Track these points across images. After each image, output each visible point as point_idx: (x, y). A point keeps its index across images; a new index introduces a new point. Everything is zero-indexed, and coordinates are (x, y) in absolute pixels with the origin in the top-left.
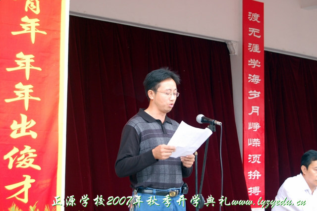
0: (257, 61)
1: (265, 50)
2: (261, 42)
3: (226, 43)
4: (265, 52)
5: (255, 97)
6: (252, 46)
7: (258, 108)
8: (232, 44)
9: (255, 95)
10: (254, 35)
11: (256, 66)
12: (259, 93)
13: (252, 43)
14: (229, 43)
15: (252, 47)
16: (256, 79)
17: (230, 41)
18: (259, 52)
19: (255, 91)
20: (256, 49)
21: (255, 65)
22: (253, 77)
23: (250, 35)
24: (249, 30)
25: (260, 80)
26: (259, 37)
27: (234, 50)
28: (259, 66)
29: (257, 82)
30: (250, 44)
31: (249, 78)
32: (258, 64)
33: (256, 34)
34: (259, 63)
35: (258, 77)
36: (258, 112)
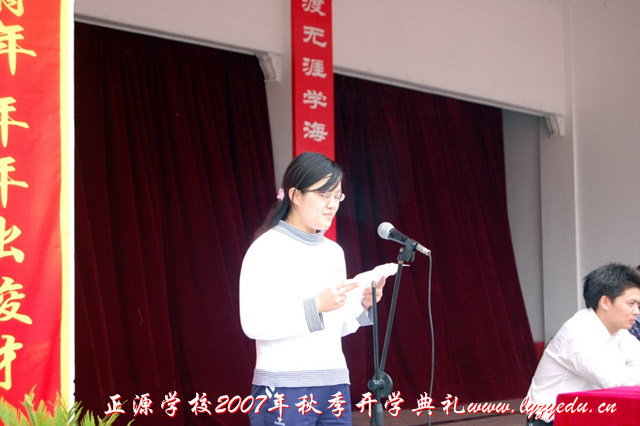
0: (321, 94)
1: (335, 71)
2: (326, 55)
3: (258, 56)
4: (336, 76)
6: (310, 63)
8: (269, 60)
10: (315, 42)
11: (319, 106)
13: (310, 58)
14: (264, 58)
15: (309, 66)
16: (318, 132)
17: (266, 53)
18: (324, 76)
20: (316, 69)
21: (316, 102)
22: (313, 126)
23: (306, 40)
24: (303, 30)
25: (326, 134)
26: (323, 45)
27: (274, 73)
28: (324, 105)
29: (321, 138)
30: (306, 59)
31: (305, 129)
32: (322, 101)
33: (318, 39)
34: (325, 98)
35: (322, 126)
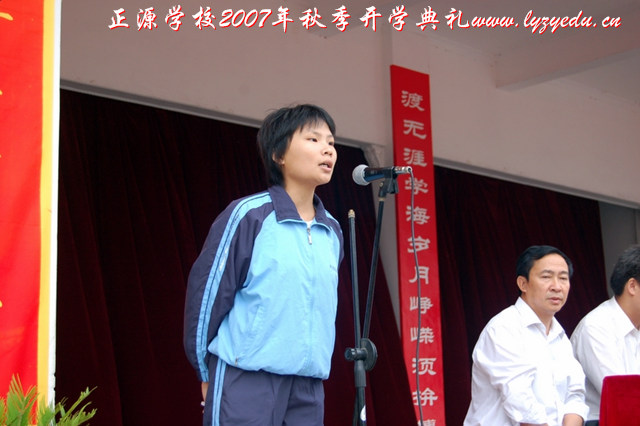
0: (422, 181)
1: (435, 163)
2: (426, 146)
3: (363, 149)
4: (437, 168)
5: (421, 248)
6: (411, 153)
7: (427, 269)
8: (373, 151)
9: (420, 245)
10: (415, 134)
11: (420, 192)
12: (428, 241)
13: (411, 148)
14: (368, 149)
15: (410, 156)
16: (420, 216)
17: (369, 145)
18: (424, 165)
19: (420, 238)
20: (419, 158)
21: (417, 189)
22: (415, 210)
23: (406, 132)
24: (403, 123)
25: (428, 218)
26: (423, 137)
27: (377, 161)
28: (425, 191)
29: (423, 222)
30: (407, 150)
31: (408, 213)
32: (423, 187)
33: (418, 131)
34: (426, 185)
35: (424, 211)
36: (426, 277)
